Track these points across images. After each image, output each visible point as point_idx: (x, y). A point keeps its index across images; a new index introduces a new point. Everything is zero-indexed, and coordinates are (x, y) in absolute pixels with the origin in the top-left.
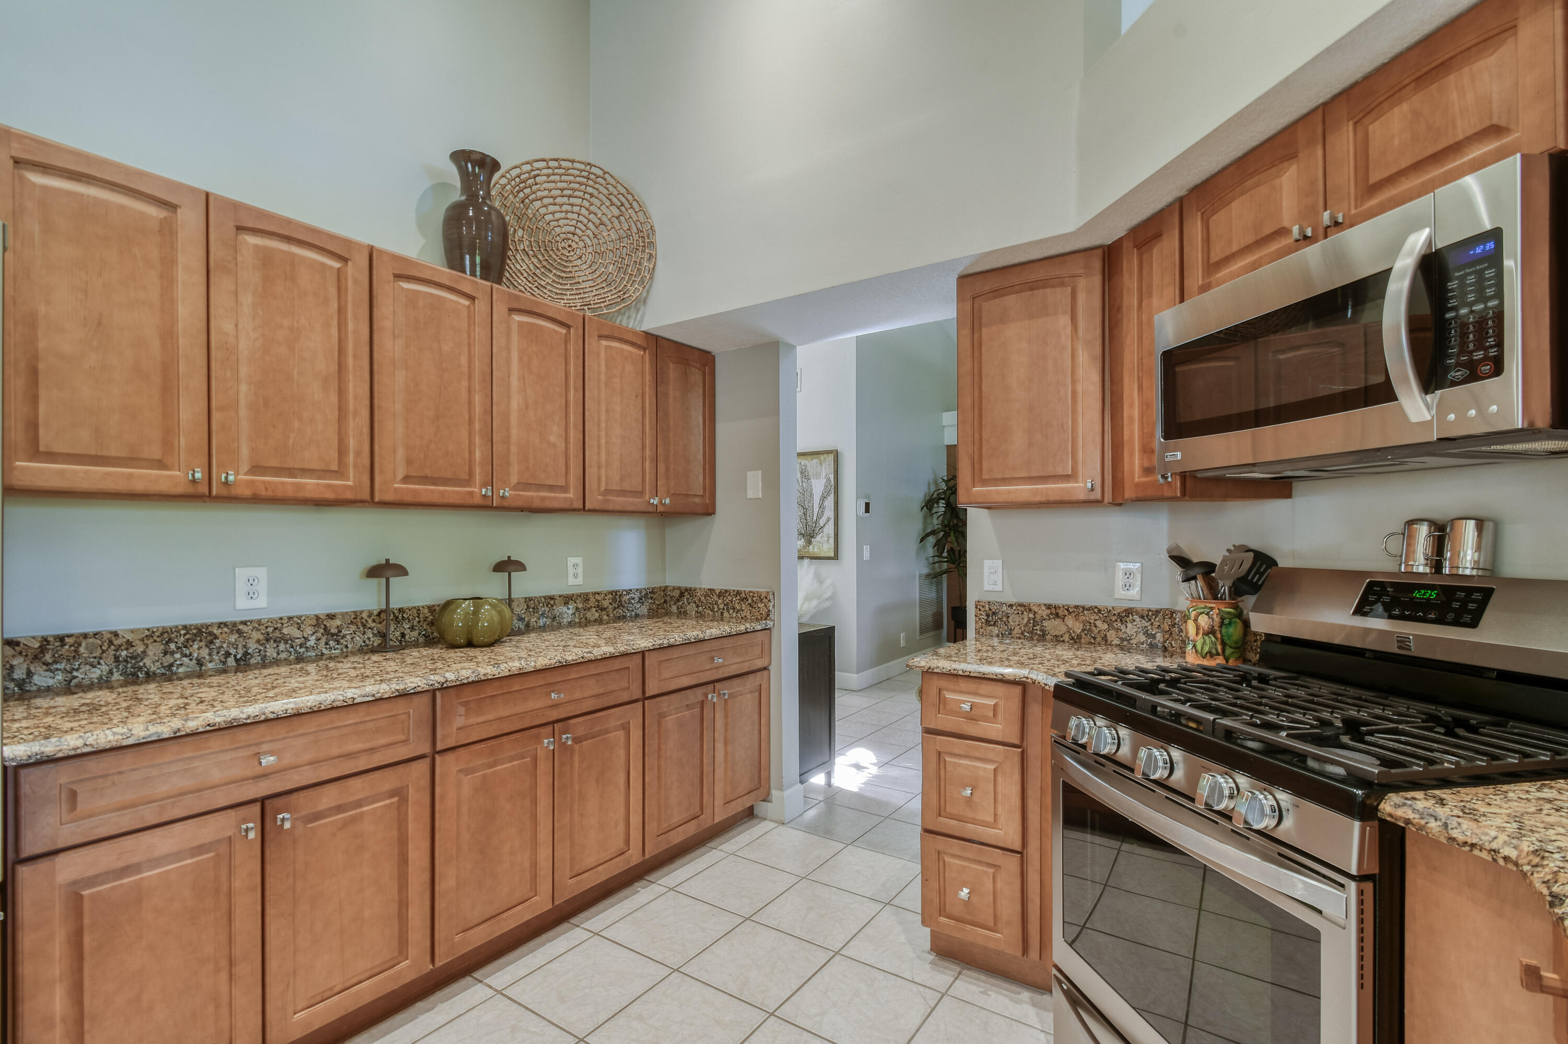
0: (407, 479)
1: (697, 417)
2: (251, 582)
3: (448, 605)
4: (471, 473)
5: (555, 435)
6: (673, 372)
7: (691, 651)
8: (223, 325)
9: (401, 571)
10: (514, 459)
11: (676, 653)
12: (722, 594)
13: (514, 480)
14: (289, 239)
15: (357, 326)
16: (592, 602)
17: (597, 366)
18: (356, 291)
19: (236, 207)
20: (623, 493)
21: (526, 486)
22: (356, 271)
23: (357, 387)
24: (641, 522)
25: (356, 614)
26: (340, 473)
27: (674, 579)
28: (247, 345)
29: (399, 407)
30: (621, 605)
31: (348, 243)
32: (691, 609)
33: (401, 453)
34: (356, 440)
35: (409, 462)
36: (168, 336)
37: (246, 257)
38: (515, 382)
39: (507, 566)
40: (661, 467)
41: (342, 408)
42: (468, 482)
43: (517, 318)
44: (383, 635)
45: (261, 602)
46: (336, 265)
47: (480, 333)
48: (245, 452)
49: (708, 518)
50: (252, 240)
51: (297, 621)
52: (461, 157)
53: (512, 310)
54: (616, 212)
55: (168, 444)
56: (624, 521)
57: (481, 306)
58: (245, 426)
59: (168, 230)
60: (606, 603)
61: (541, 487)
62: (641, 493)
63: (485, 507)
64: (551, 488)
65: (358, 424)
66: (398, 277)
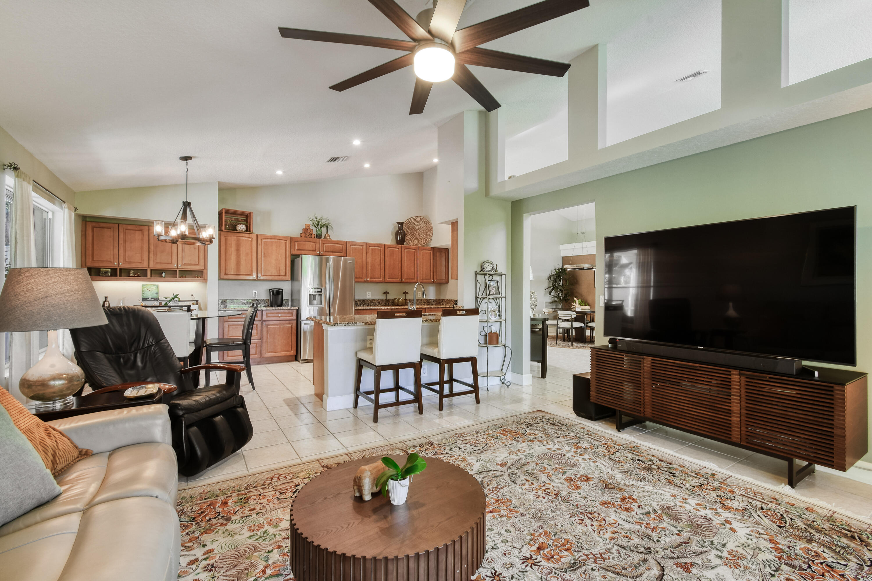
0: (389, 279)
1: (444, 263)
2: (369, 294)
3: (395, 299)
4: (398, 277)
5: (412, 269)
6: (438, 254)
7: (436, 309)
8: (368, 260)
9: (388, 293)
10: (405, 274)
11: (433, 309)
12: (449, 300)
13: (405, 278)
14: (375, 246)
15: (382, 257)
16: (423, 301)
17: (421, 256)
18: (382, 251)
19: (369, 244)
20: (426, 279)
21: (407, 279)
22: (382, 249)
23: (382, 265)
24: (435, 285)
25: (382, 300)
26: (380, 278)
27: (442, 298)
28: (370, 262)
29: (388, 268)
30: (429, 302)
31: (381, 245)
32: (444, 303)
33: (388, 275)
34: (382, 273)
35: (389, 276)
36: (362, 262)
37: (370, 250)
38: (405, 261)
39: (405, 293)
40: (435, 274)
41: (380, 269)
42: (398, 279)
43: (406, 250)
44: (386, 303)
45: (370, 297)
46: (380, 248)
47: (399, 254)
48: (370, 276)
49: (446, 285)
50: (371, 248)
51: (374, 300)
52: (399, 223)
53: (405, 249)
54: (425, 224)
55: (362, 276)
56: (431, 285)
57: (400, 250)
58: (370, 273)
59: (363, 248)
60: (426, 301)
61: (410, 279)
62: (430, 279)
63: (400, 282)
64: (412, 279)
65: (382, 271)
66: (388, 248)
